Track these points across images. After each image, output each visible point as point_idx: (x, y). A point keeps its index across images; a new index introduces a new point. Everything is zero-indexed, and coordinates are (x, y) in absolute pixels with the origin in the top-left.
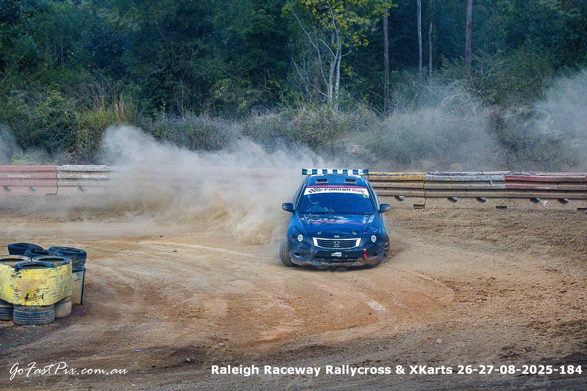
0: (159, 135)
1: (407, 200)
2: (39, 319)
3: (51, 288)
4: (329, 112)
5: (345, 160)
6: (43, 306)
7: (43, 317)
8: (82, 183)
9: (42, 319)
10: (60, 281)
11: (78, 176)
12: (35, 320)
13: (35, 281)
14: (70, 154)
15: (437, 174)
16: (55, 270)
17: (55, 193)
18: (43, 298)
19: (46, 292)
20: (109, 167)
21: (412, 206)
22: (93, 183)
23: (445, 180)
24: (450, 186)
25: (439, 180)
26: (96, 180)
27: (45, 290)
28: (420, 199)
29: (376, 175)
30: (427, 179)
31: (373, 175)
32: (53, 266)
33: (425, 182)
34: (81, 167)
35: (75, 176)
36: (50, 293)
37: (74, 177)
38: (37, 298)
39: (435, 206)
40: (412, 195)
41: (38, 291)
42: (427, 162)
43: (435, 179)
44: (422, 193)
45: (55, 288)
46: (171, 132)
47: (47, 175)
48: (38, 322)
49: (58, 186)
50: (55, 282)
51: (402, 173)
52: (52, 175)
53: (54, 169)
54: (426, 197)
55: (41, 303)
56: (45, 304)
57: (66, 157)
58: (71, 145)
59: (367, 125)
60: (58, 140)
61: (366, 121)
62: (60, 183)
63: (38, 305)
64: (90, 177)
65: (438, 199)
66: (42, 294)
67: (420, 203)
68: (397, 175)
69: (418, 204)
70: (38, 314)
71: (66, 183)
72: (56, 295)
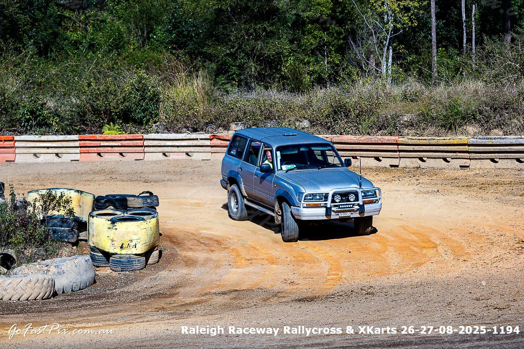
0: (232, 107)
1: (454, 162)
2: (133, 266)
3: (142, 239)
4: (384, 85)
5: (398, 128)
6: (136, 255)
7: (136, 264)
8: (166, 149)
9: (136, 266)
10: (150, 233)
11: (162, 143)
12: (130, 266)
13: (129, 232)
14: (154, 125)
15: (480, 138)
16: (146, 222)
17: (143, 159)
18: (135, 247)
19: (138, 242)
20: (189, 135)
21: (459, 167)
22: (176, 149)
23: (488, 143)
24: (492, 149)
25: (482, 143)
26: (178, 146)
27: (137, 240)
28: (465, 160)
29: (425, 139)
30: (471, 143)
31: (423, 140)
32: (143, 219)
33: (469, 145)
34: (165, 136)
35: (159, 143)
36: (142, 242)
37: (159, 145)
38: (131, 247)
39: (478, 167)
40: (458, 157)
41: (131, 241)
42: (471, 128)
43: (478, 143)
44: (467, 155)
45: (146, 239)
46: (243, 104)
47: (135, 143)
48: (132, 268)
49: (145, 153)
50: (146, 233)
51: (449, 138)
52: (139, 143)
53: (141, 138)
54: (470, 159)
55: (135, 251)
56: (137, 253)
57: (151, 127)
58: (155, 117)
59: (417, 96)
60: (144, 113)
61: (416, 93)
62: (147, 149)
63: (132, 253)
64: (173, 144)
65: (481, 160)
66: (135, 244)
67: (465, 165)
68: (444, 139)
69: (463, 165)
70: (132, 261)
71: (152, 149)
72: (146, 244)
